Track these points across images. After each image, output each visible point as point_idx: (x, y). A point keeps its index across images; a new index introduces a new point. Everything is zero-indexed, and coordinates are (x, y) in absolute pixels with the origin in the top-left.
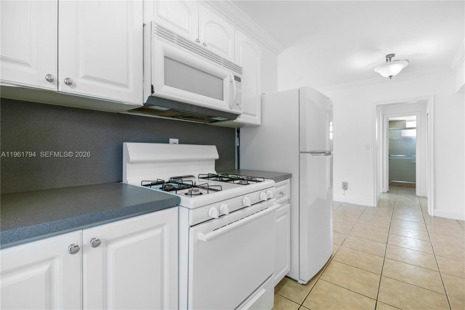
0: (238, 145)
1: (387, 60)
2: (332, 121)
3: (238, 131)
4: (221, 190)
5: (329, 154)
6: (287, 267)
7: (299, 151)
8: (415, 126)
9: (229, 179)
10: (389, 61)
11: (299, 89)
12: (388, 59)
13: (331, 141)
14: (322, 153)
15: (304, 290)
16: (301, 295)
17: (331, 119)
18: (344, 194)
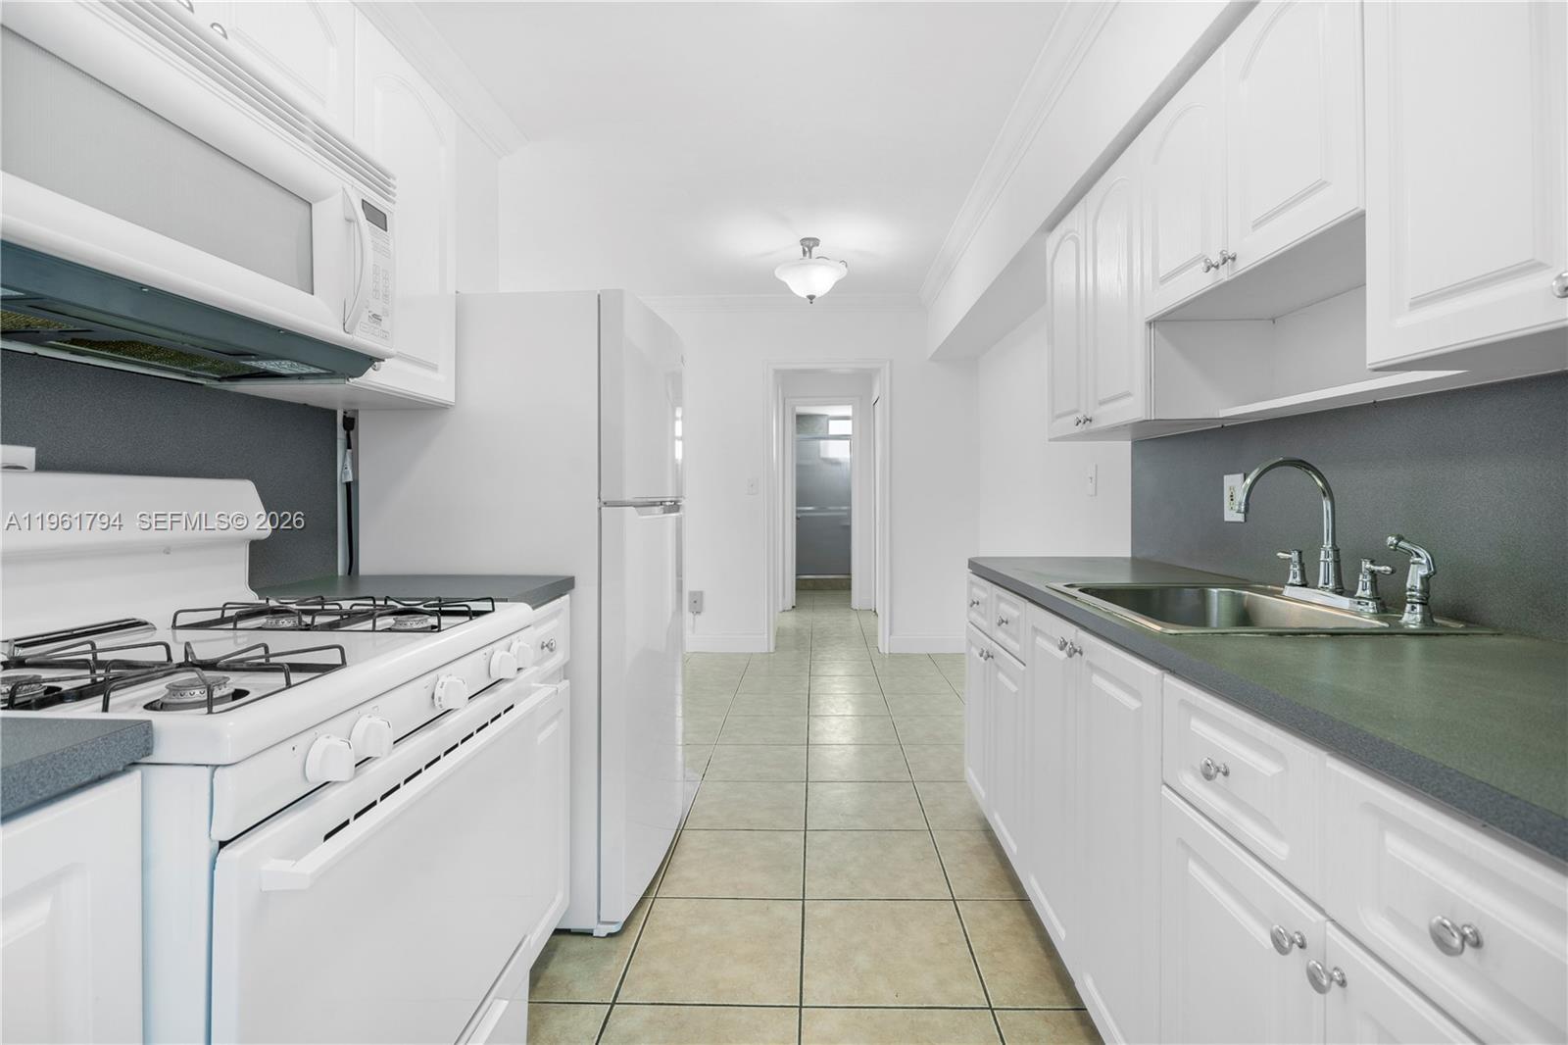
0: (350, 479)
1: (804, 252)
2: (680, 405)
3: (350, 424)
4: (340, 663)
5: (675, 507)
6: (559, 897)
7: (597, 500)
8: (849, 432)
9: (338, 618)
10: (808, 255)
11: (599, 296)
12: (807, 249)
13: (680, 467)
14: (653, 504)
15: (616, 952)
16: (609, 971)
17: (678, 401)
18: (694, 627)
